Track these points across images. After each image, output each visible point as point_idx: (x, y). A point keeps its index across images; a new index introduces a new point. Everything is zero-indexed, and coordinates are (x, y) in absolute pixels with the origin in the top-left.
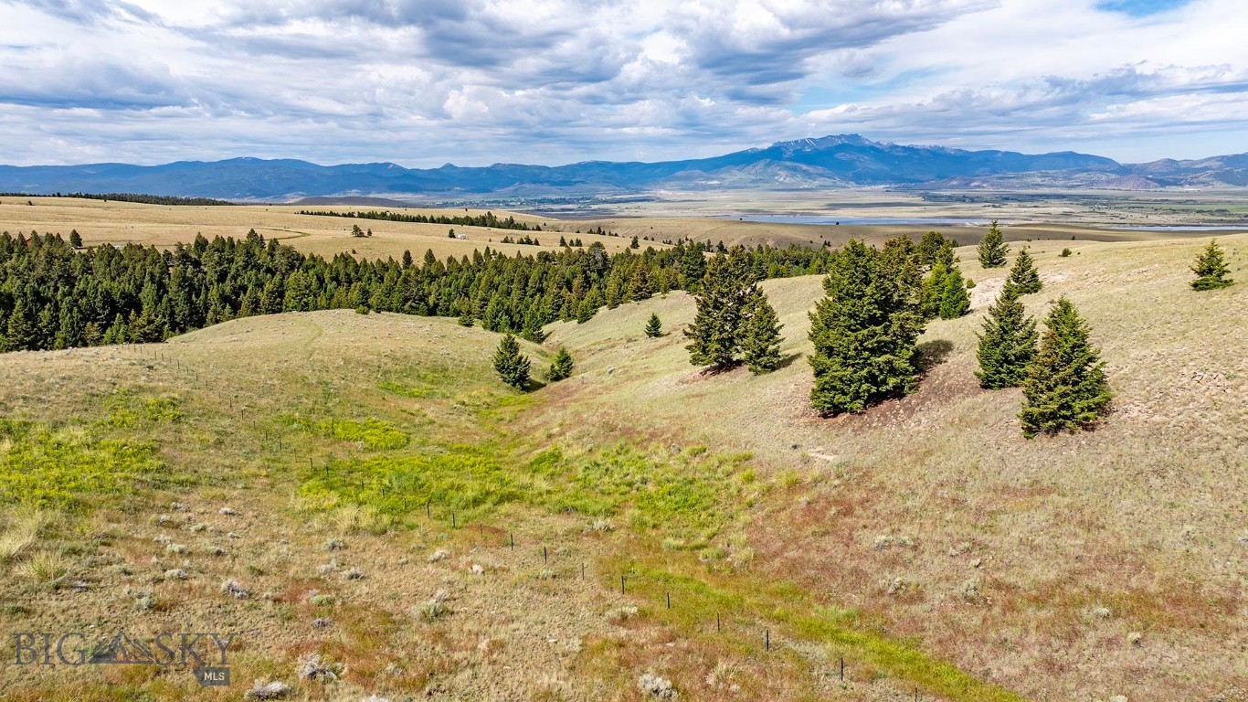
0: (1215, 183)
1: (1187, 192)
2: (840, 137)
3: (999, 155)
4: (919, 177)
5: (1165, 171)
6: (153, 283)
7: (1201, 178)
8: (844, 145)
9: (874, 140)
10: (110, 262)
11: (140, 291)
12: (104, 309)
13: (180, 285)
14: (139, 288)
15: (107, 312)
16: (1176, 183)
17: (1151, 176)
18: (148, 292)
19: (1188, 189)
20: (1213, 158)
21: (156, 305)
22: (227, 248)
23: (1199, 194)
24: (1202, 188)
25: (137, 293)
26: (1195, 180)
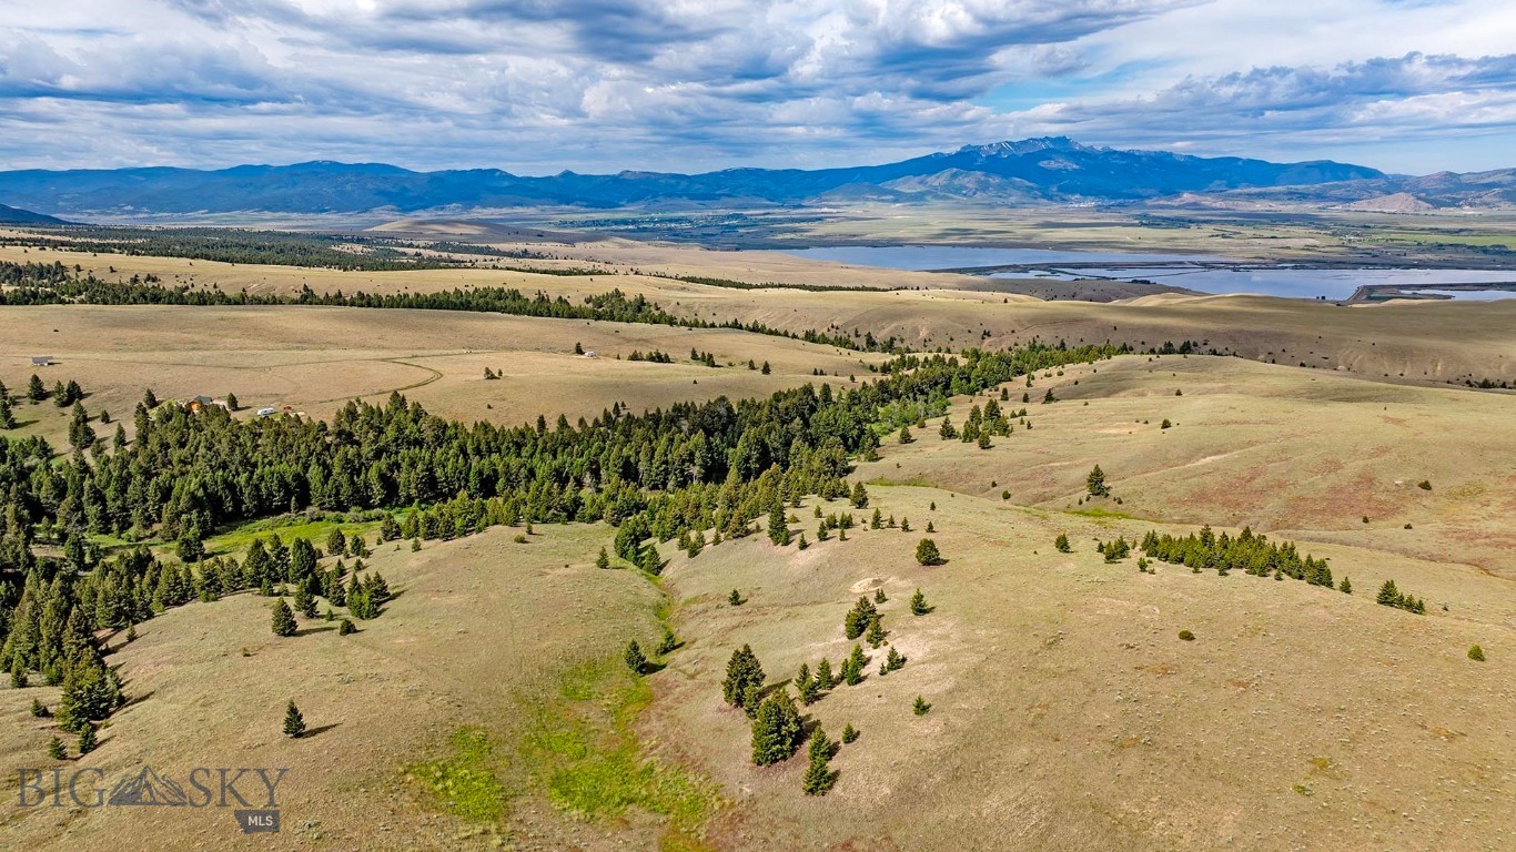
0: (1502, 204)
1: (1465, 216)
2: (1043, 140)
3: (1240, 163)
4: (1140, 191)
5: (1442, 187)
6: (319, 465)
7: (1486, 199)
8: (1049, 150)
9: (1086, 144)
10: (277, 440)
11: (307, 472)
12: (279, 492)
13: (343, 467)
14: (306, 467)
15: (282, 494)
16: (1454, 203)
17: (1423, 195)
18: (314, 474)
19: (1468, 211)
20: (1504, 171)
21: (323, 485)
22: (376, 415)
23: (1480, 219)
24: (1485, 211)
25: (305, 474)
26: (1478, 201)
